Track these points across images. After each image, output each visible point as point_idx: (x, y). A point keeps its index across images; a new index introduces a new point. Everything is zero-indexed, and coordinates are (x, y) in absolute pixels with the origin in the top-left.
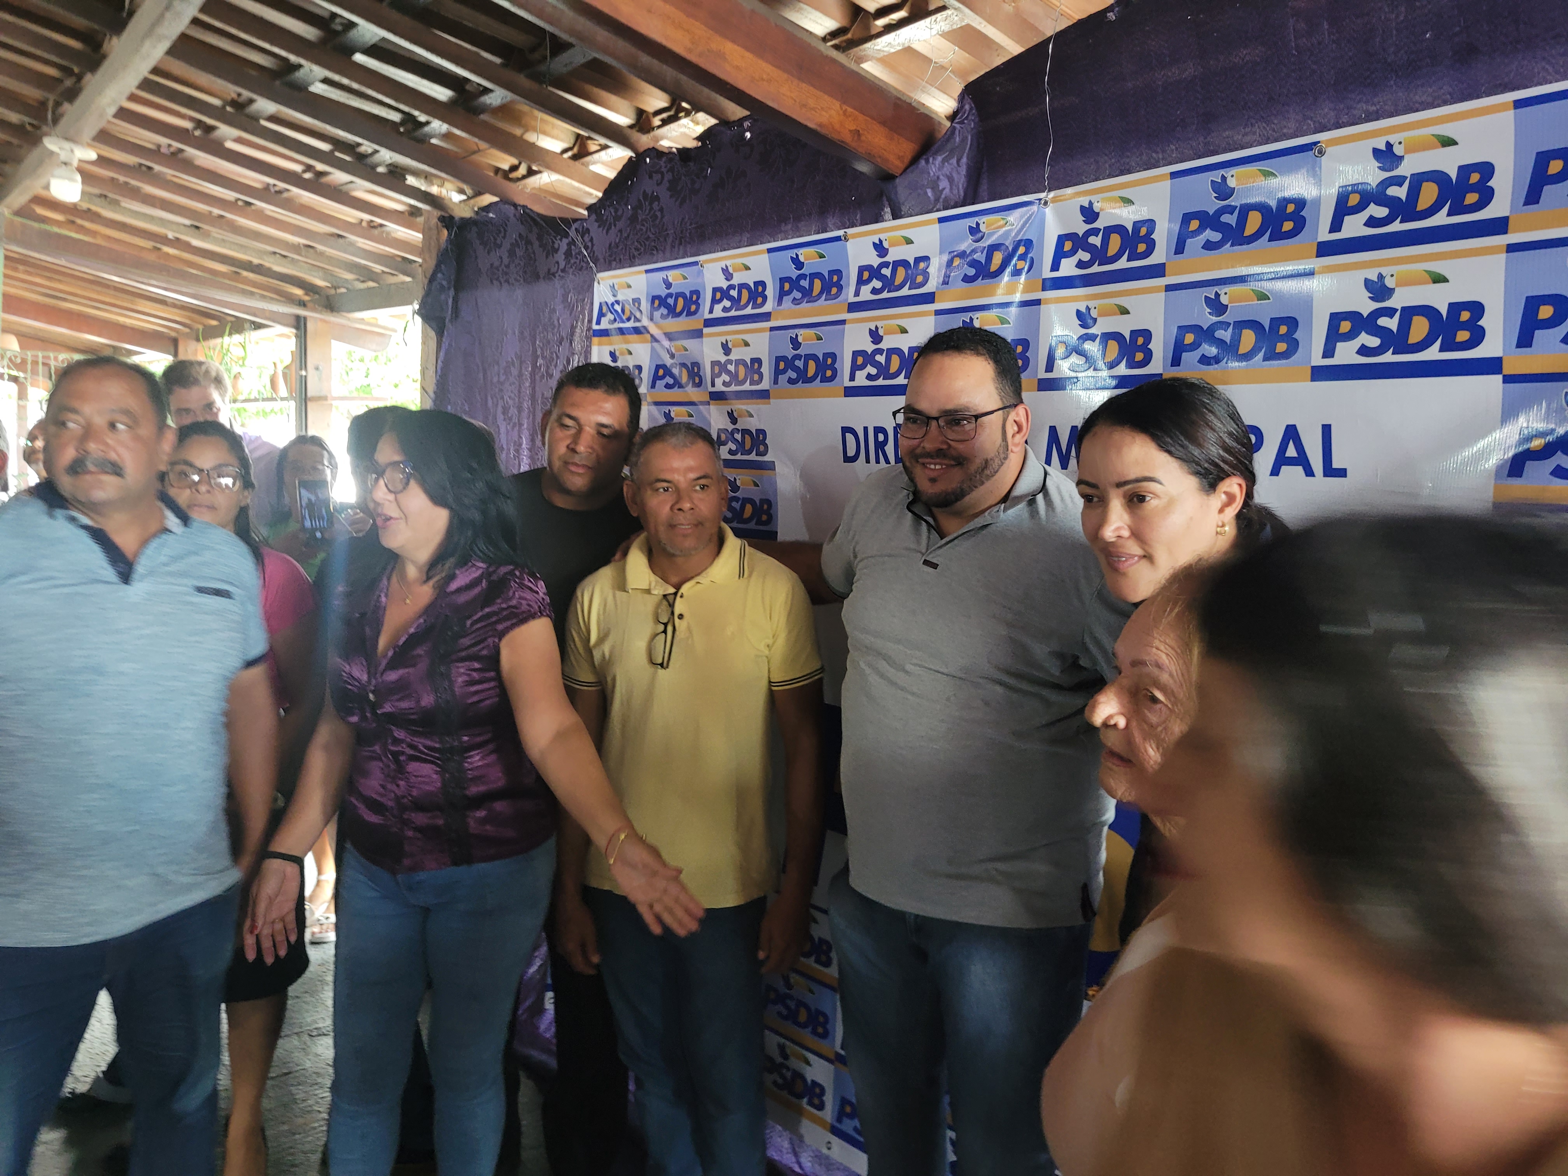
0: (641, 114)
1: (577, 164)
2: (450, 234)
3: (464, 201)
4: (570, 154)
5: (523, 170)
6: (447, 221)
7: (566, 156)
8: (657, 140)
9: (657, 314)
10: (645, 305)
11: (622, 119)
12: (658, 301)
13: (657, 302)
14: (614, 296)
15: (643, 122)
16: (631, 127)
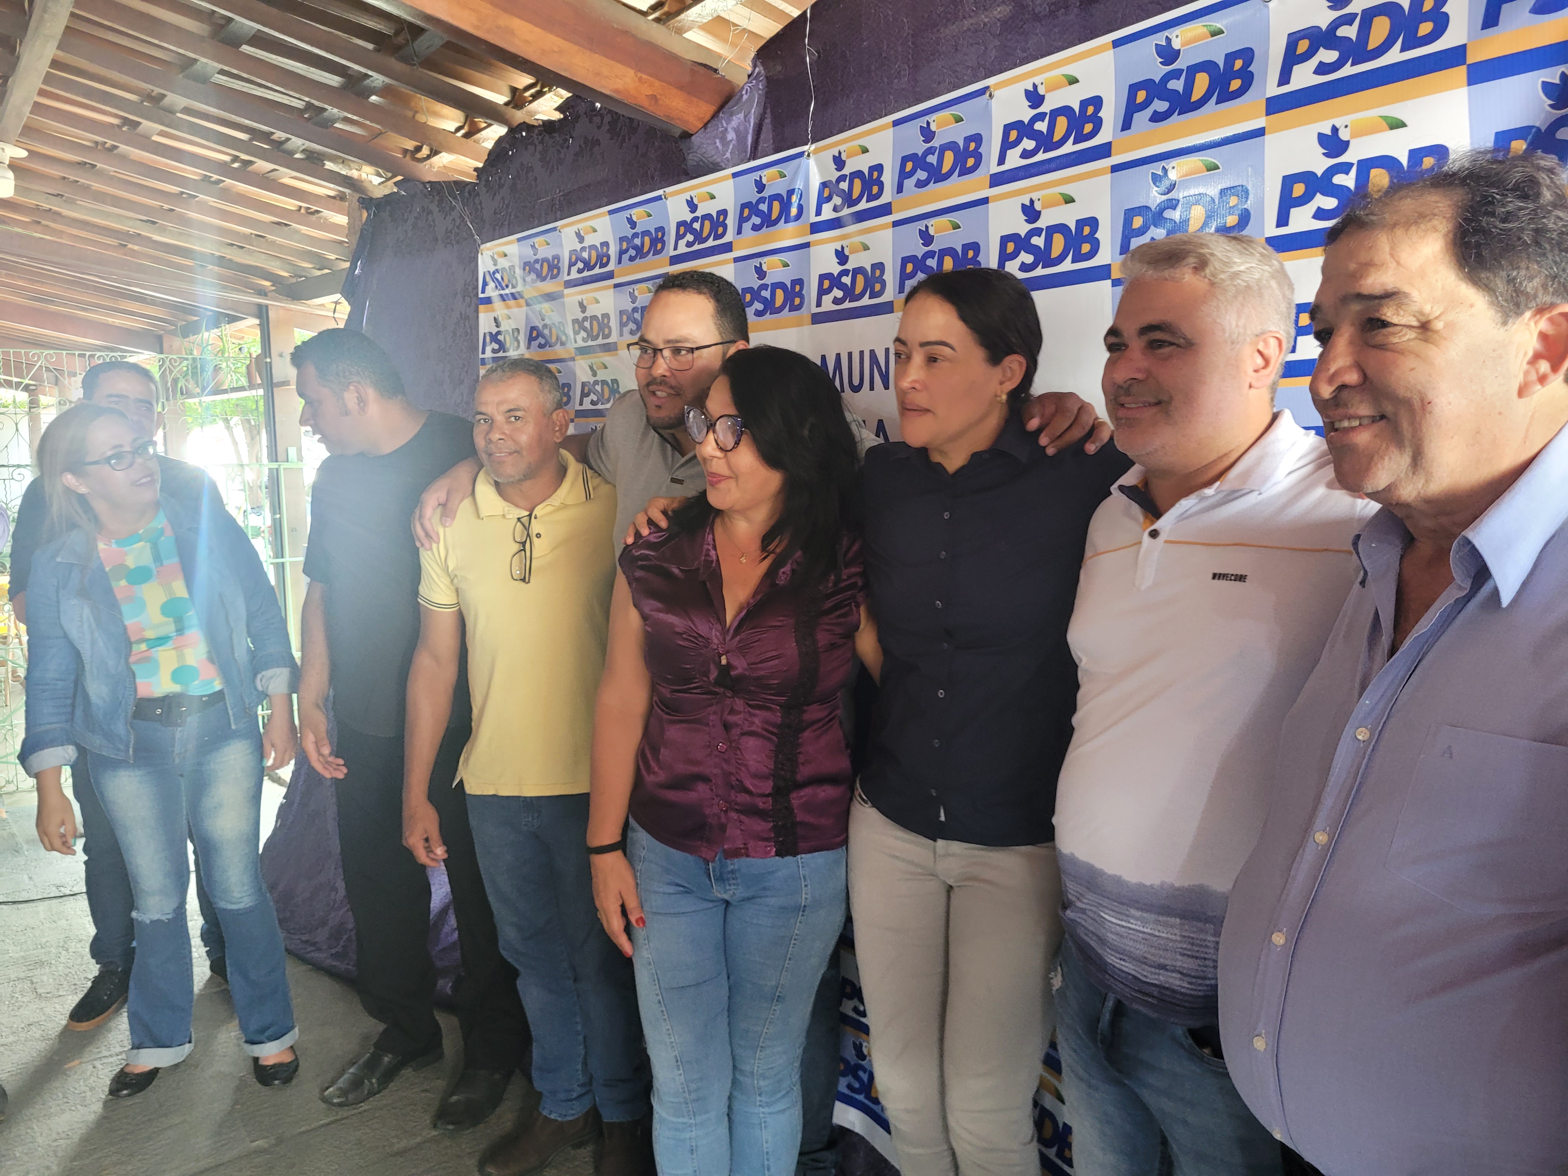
0: (514, 90)
1: (470, 141)
2: (369, 215)
3: (383, 183)
4: (462, 132)
5: (425, 151)
6: (367, 202)
7: (460, 134)
8: (531, 114)
9: (528, 279)
10: (518, 272)
11: (500, 99)
12: (529, 266)
13: (527, 268)
14: (495, 265)
15: (517, 99)
16: (507, 104)
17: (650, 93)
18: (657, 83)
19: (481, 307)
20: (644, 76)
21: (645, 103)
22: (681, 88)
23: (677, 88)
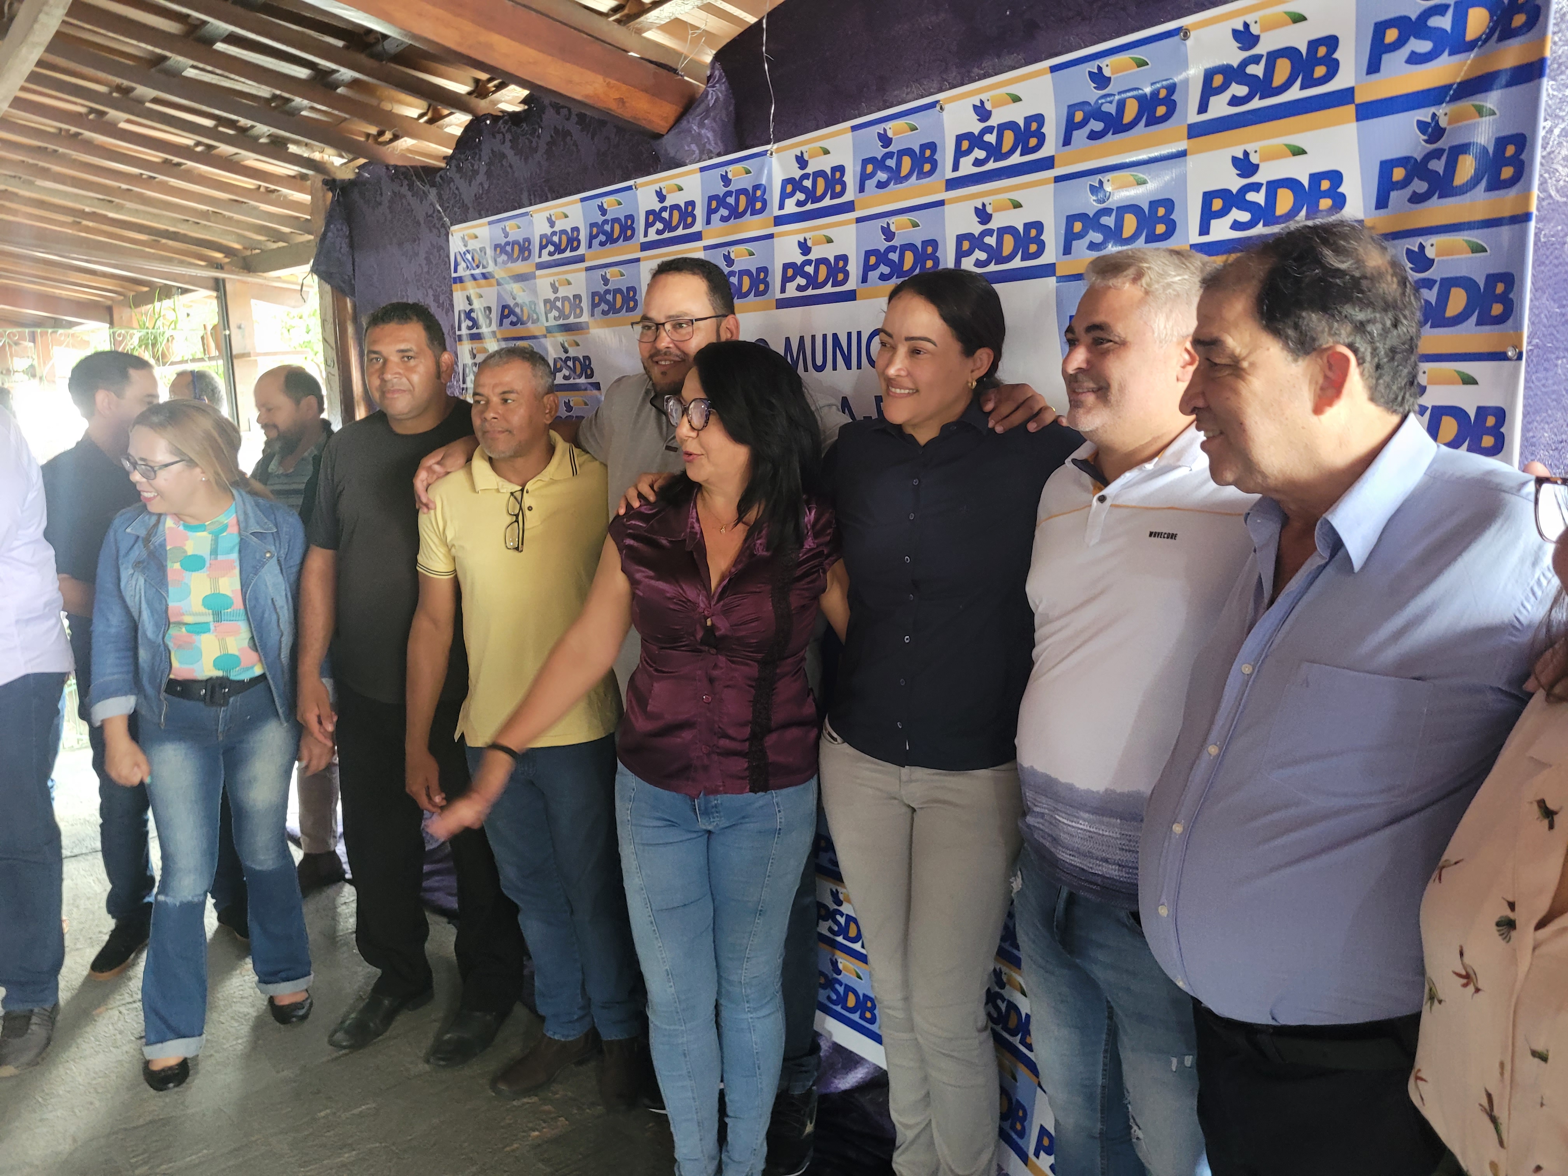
0: (477, 81)
1: (433, 127)
2: (334, 196)
3: (345, 163)
4: (425, 118)
5: (388, 136)
6: (331, 184)
7: (422, 120)
8: (495, 103)
9: (500, 260)
10: (489, 252)
11: (461, 88)
12: (499, 248)
13: (498, 249)
14: (465, 246)
15: (480, 90)
16: (470, 93)
17: (618, 97)
18: (624, 87)
19: (454, 286)
20: (613, 82)
21: (613, 106)
22: (646, 90)
23: (642, 90)
